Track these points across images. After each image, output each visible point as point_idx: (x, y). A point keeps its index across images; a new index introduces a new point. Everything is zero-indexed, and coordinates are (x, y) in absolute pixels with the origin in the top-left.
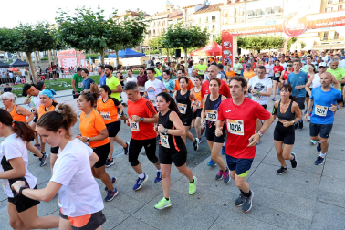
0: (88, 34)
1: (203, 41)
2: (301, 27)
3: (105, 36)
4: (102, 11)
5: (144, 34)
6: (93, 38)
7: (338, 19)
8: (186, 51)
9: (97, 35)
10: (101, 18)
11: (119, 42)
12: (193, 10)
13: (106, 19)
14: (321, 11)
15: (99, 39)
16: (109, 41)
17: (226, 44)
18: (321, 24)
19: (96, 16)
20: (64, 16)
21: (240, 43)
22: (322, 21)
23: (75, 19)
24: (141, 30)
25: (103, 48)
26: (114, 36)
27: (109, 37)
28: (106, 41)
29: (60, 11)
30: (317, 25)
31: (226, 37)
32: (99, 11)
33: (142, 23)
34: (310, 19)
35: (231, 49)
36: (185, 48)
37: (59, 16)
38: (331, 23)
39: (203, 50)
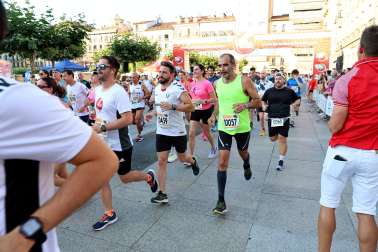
0: (12, 32)
1: (154, 55)
2: (250, 46)
3: (34, 36)
4: (32, 8)
5: (85, 40)
6: (20, 38)
7: (281, 41)
8: (135, 65)
9: (25, 35)
10: (30, 16)
11: (53, 46)
12: (145, 26)
13: (38, 17)
14: (269, 32)
15: (27, 39)
16: (40, 43)
17: (177, 59)
18: (267, 44)
19: (24, 12)
21: (192, 61)
22: (267, 41)
24: (82, 35)
25: (32, 51)
26: (47, 38)
27: (40, 38)
28: (37, 43)
30: (263, 44)
31: (178, 52)
32: (27, 6)
33: (83, 27)
34: (257, 38)
35: (183, 65)
36: (133, 62)
38: (275, 44)
39: (153, 65)
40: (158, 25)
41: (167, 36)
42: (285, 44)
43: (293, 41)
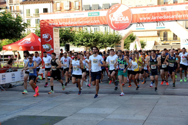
2: (126, 20)
7: (160, 14)
17: (45, 36)
18: (145, 19)
22: (145, 15)
30: (141, 19)
31: (45, 28)
35: (51, 43)
38: (155, 18)
39: (19, 44)
41: (45, 10)
42: (165, 17)
43: (174, 13)
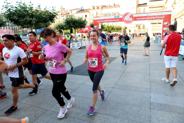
0: (24, 16)
1: (84, 25)
2: (131, 19)
3: (35, 18)
4: (32, 4)
7: (146, 17)
8: (75, 30)
10: (31, 8)
12: (75, 11)
13: (34, 9)
14: (137, 12)
15: (32, 19)
17: (95, 27)
19: (29, 7)
20: (9, 5)
22: (139, 17)
23: (16, 7)
24: (54, 16)
27: (37, 18)
28: (35, 20)
29: (6, 2)
31: (96, 23)
32: (30, 4)
33: (54, 13)
34: (135, 16)
36: (75, 28)
37: (5, 4)
39: (83, 30)
40: (82, 11)
41: (86, 16)
43: (152, 16)
